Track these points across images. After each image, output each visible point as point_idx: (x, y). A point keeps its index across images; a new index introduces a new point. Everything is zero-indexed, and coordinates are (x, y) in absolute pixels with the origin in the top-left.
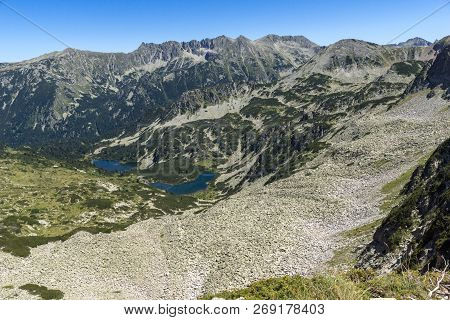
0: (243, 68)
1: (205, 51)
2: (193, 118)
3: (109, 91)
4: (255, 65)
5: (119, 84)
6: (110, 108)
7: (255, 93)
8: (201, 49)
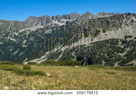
3: (10, 40)
6: (11, 50)
8: (63, 20)
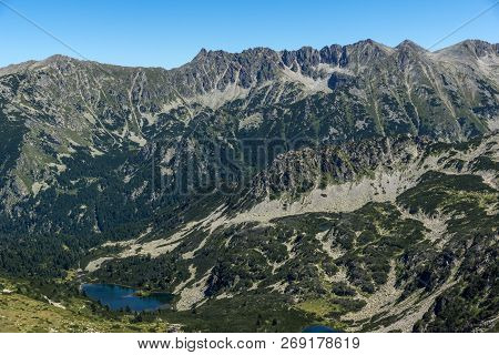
0: (409, 107)
1: (330, 69)
2: (294, 209)
3: (127, 143)
4: (433, 103)
5: (147, 131)
6: (127, 179)
7: (433, 162)
8: (320, 66)
